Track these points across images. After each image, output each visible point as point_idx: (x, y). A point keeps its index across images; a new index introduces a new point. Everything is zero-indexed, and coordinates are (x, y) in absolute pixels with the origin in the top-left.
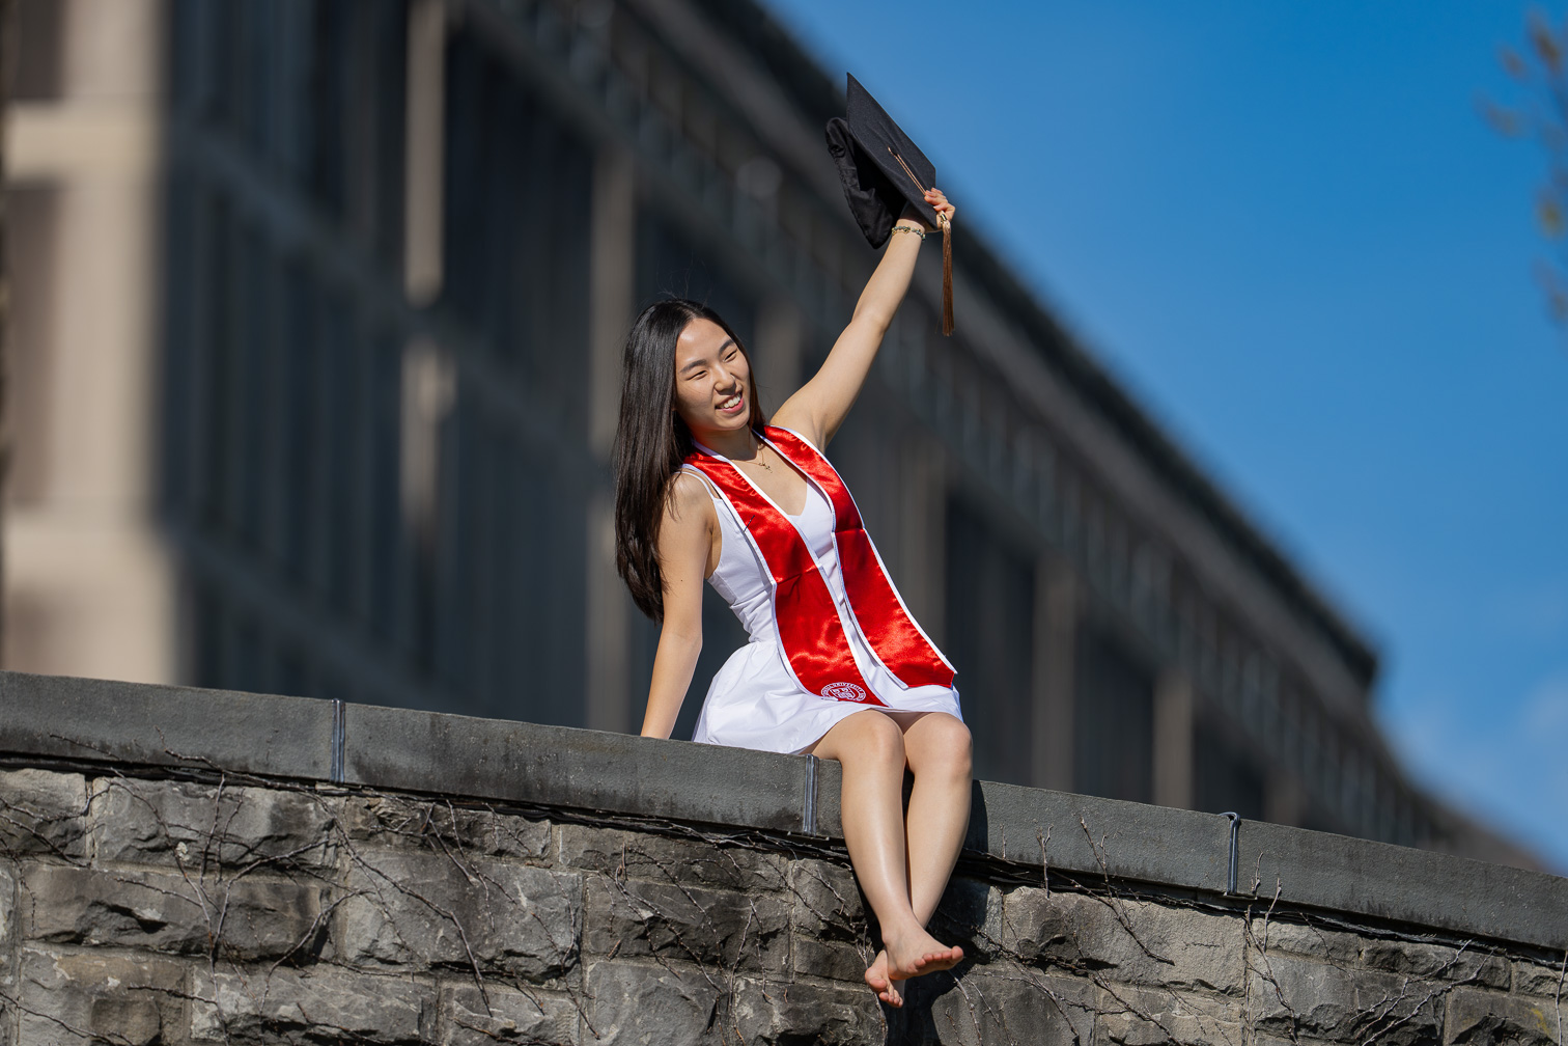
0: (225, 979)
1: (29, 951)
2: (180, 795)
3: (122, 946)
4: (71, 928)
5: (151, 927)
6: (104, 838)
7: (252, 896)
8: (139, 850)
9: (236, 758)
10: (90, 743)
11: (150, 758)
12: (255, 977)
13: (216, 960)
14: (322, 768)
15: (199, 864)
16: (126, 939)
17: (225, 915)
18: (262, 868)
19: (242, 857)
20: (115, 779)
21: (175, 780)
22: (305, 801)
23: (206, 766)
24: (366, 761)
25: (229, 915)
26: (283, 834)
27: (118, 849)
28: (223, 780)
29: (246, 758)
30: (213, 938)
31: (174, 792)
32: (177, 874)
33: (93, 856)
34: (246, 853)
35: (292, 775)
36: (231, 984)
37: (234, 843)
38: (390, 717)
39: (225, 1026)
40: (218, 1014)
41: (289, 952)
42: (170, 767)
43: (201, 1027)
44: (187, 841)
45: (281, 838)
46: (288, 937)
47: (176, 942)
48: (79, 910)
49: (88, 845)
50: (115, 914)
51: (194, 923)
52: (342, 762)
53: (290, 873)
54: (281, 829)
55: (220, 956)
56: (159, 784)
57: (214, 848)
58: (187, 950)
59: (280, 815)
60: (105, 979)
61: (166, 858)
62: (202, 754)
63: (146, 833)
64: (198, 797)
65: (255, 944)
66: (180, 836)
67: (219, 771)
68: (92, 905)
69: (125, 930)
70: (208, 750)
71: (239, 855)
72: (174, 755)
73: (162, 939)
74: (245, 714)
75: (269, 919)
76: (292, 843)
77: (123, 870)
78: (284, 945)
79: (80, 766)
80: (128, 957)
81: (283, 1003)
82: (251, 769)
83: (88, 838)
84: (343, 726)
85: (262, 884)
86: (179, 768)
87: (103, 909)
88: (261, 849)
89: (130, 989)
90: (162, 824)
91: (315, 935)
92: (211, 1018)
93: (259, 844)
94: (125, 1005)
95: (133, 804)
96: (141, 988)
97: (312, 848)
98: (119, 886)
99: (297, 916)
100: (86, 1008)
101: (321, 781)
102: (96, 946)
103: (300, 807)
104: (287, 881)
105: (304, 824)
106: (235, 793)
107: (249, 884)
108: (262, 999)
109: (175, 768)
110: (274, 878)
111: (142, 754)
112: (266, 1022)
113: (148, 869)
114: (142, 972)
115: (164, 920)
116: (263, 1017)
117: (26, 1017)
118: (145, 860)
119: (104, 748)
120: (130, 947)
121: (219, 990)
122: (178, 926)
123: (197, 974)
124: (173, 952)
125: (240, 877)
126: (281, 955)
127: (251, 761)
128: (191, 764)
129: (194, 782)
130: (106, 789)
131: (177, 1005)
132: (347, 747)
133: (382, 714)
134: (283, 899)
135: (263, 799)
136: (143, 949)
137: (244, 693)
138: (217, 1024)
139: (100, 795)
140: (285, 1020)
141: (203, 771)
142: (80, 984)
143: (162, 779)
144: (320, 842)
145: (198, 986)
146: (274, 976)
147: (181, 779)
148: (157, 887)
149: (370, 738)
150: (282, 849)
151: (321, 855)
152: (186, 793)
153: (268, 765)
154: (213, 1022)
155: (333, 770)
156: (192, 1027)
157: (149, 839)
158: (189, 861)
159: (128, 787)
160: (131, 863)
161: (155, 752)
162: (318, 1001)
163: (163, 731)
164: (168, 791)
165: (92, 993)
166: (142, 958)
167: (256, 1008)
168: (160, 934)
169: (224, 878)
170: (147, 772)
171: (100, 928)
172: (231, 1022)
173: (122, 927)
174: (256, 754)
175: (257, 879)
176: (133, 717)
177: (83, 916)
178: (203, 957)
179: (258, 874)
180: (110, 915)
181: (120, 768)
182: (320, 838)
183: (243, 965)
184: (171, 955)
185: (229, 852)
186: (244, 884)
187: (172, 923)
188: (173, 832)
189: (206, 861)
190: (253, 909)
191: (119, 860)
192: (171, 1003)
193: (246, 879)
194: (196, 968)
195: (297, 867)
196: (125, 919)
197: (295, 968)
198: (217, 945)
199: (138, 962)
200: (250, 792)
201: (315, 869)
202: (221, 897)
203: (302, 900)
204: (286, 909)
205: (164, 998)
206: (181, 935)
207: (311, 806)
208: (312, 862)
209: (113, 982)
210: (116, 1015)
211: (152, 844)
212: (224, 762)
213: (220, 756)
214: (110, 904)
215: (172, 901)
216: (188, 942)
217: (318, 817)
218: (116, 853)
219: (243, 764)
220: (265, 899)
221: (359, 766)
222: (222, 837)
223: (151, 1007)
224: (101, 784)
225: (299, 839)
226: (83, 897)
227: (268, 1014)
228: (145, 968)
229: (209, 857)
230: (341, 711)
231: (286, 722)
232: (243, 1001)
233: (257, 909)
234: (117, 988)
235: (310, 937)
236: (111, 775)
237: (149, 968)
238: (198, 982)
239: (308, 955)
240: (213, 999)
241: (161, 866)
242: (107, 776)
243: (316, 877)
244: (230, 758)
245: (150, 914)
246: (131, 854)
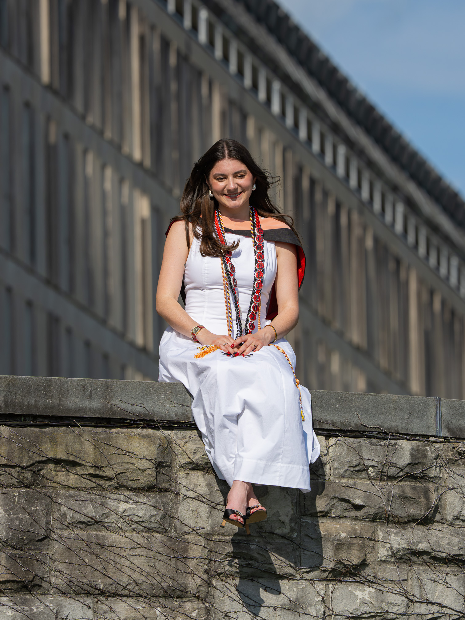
0: (393, 531)
1: (304, 521)
2: (369, 445)
3: (345, 517)
4: (323, 510)
5: (358, 508)
6: (335, 466)
7: (404, 492)
8: (351, 471)
9: (393, 426)
10: (327, 421)
11: (354, 428)
12: (406, 530)
13: (388, 522)
14: (432, 430)
15: (378, 477)
16: (347, 514)
17: (392, 501)
18: (407, 478)
19: (398, 473)
20: (339, 438)
21: (366, 438)
22: (425, 446)
23: (380, 430)
24: (451, 426)
25: (394, 501)
26: (417, 462)
27: (342, 471)
28: (389, 437)
29: (397, 426)
30: (387, 512)
31: (366, 443)
32: (368, 482)
33: (331, 475)
34: (400, 472)
35: (418, 433)
36: (396, 534)
37: (394, 467)
38: (462, 404)
39: (394, 554)
40: (391, 549)
41: (421, 518)
42: (363, 431)
43: (383, 555)
44: (373, 467)
45: (415, 464)
46: (421, 511)
47: (370, 515)
48: (326, 501)
49: (328, 469)
50: (342, 502)
51: (378, 506)
52: (440, 427)
53: (420, 480)
54: (415, 460)
55: (390, 521)
56: (359, 440)
57: (385, 469)
58: (375, 518)
59: (415, 453)
60: (339, 533)
61: (364, 475)
62: (378, 425)
63: (355, 463)
64: (377, 445)
65: (406, 515)
66: (370, 464)
67: (385, 433)
68: (332, 498)
69: (347, 509)
70: (380, 423)
71: (397, 472)
72: (364, 426)
73: (364, 513)
74: (396, 406)
75: (412, 502)
76: (420, 466)
77: (345, 481)
78: (420, 515)
79: (322, 432)
80: (349, 522)
81: (420, 542)
82: (400, 431)
83: (328, 467)
84: (440, 410)
85: (407, 485)
86: (367, 432)
87: (337, 500)
88: (407, 469)
89: (350, 538)
90: (362, 459)
91: (433, 510)
92: (388, 550)
93: (406, 467)
94: (349, 546)
95: (348, 450)
96: (356, 537)
97: (429, 468)
98: (344, 489)
99: (425, 501)
100: (332, 548)
101: (432, 436)
102: (334, 517)
103: (423, 448)
104: (418, 484)
105: (426, 457)
106: (393, 443)
107: (402, 486)
108: (411, 540)
109: (366, 432)
110: (413, 483)
111: (350, 426)
112: (413, 552)
113: (356, 480)
114: (355, 530)
115: (364, 504)
116: (411, 549)
117: (304, 552)
118: (354, 476)
119: (333, 424)
120: (349, 517)
121: (391, 537)
122: (371, 507)
123: (380, 529)
124: (369, 520)
125: (397, 483)
126: (418, 520)
127: (400, 427)
128: (373, 430)
129: (374, 438)
130: (335, 443)
131: (372, 545)
132: (442, 419)
133: (458, 403)
134: (418, 493)
135: (406, 446)
136: (355, 518)
137: (395, 395)
138: (390, 553)
139: (332, 446)
140: (421, 550)
141: (379, 433)
142: (328, 536)
143: (360, 437)
144: (433, 465)
145: (381, 535)
146: (415, 530)
147: (369, 437)
148: (360, 489)
149: (453, 415)
150: (416, 469)
151: (434, 471)
152: (371, 444)
153: (407, 429)
154: (388, 552)
155: (437, 431)
156: (379, 555)
157: (356, 466)
158: (374, 476)
159: (345, 442)
160: (348, 477)
161: (356, 425)
162: (436, 541)
163: (360, 415)
164: (363, 443)
165: (334, 540)
166: (355, 523)
167: (409, 545)
168: (363, 511)
169: (390, 484)
170: (353, 434)
171: (336, 509)
172: (397, 552)
173: (346, 508)
174: (402, 424)
175: (405, 483)
176: (346, 408)
177: (328, 504)
178: (382, 521)
179: (405, 481)
180: (340, 503)
181: (341, 433)
182: (433, 463)
183: (400, 525)
184: (368, 521)
185: (392, 471)
186: (399, 486)
187: (368, 506)
188: (367, 463)
189: (382, 476)
190: (404, 498)
191: (342, 476)
192: (369, 544)
193: (400, 483)
194: (379, 527)
195: (423, 477)
196: (347, 504)
197: (424, 525)
198: (389, 516)
199: (353, 525)
200: (400, 442)
201: (431, 478)
202: (390, 492)
203: (426, 492)
204: (420, 498)
205: (366, 542)
206: (372, 511)
207: (428, 448)
208: (430, 475)
209: (343, 535)
210: (345, 551)
211: (357, 468)
212: (388, 428)
213: (386, 425)
214: (340, 497)
215: (368, 495)
216: (376, 514)
217: (432, 453)
218: (341, 473)
219: (396, 429)
220: (409, 493)
221: (449, 429)
223: (361, 546)
224: (332, 441)
225: (423, 464)
226: (328, 495)
227: (414, 548)
228: (357, 527)
229: (383, 474)
230: (439, 403)
231: (415, 408)
232: (402, 542)
233: (406, 498)
234: (345, 537)
235: (431, 511)
236: (337, 436)
237: (359, 527)
238: (381, 533)
239: (430, 519)
240: (388, 541)
241: (361, 479)
242: (335, 437)
243: (431, 482)
244: (390, 426)
245: (358, 502)
246: (348, 473)
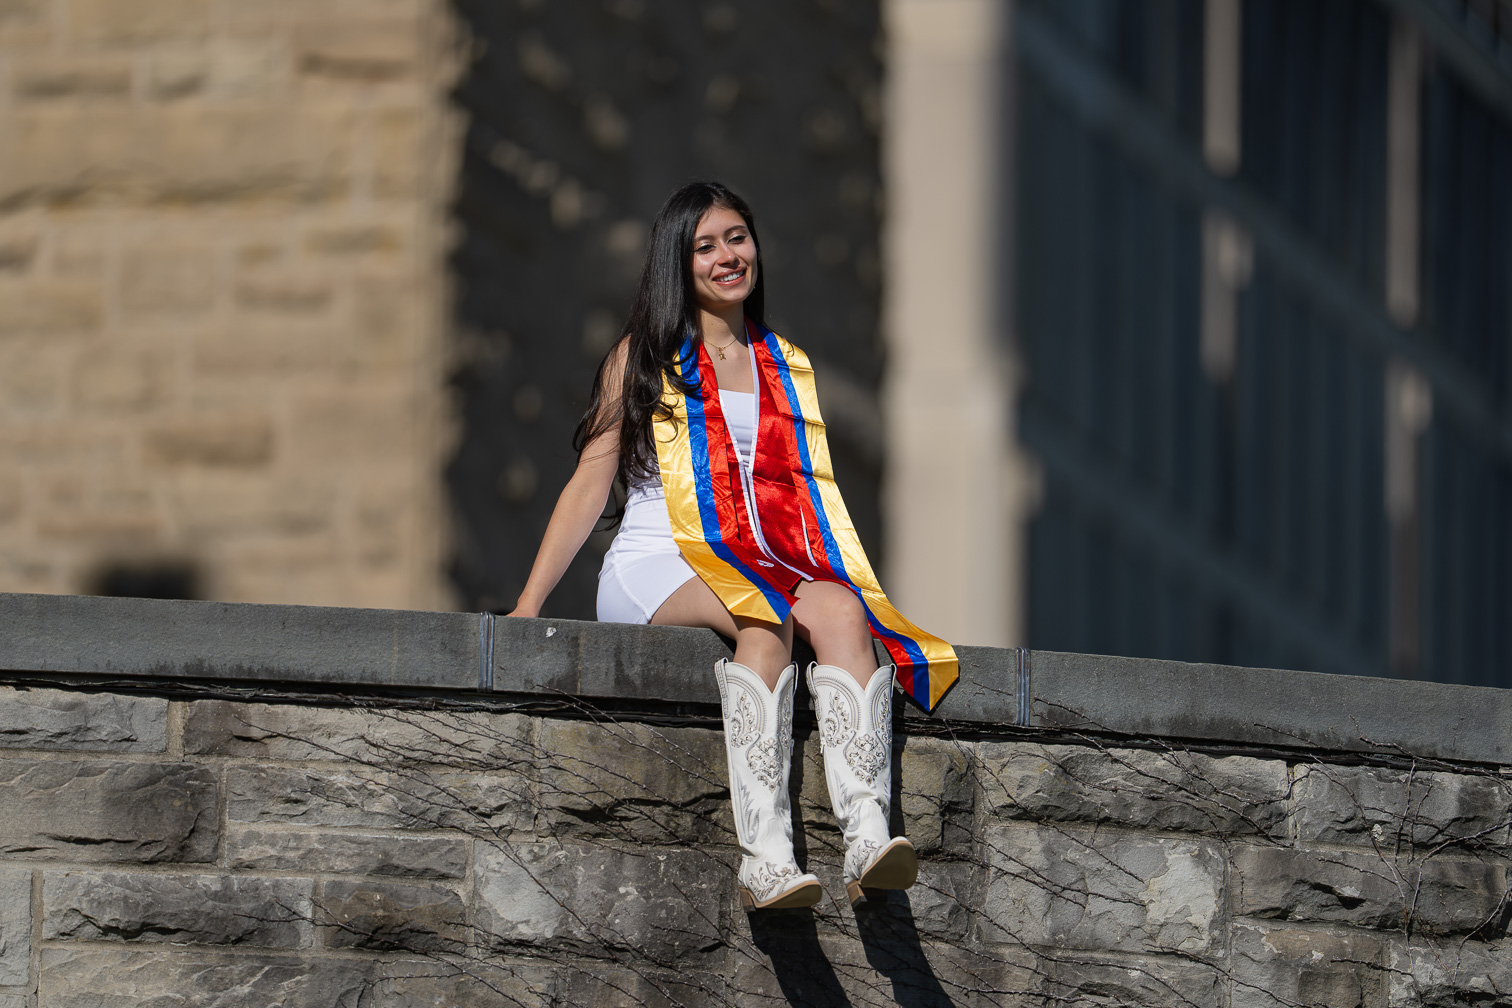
222: (1414, 819)
